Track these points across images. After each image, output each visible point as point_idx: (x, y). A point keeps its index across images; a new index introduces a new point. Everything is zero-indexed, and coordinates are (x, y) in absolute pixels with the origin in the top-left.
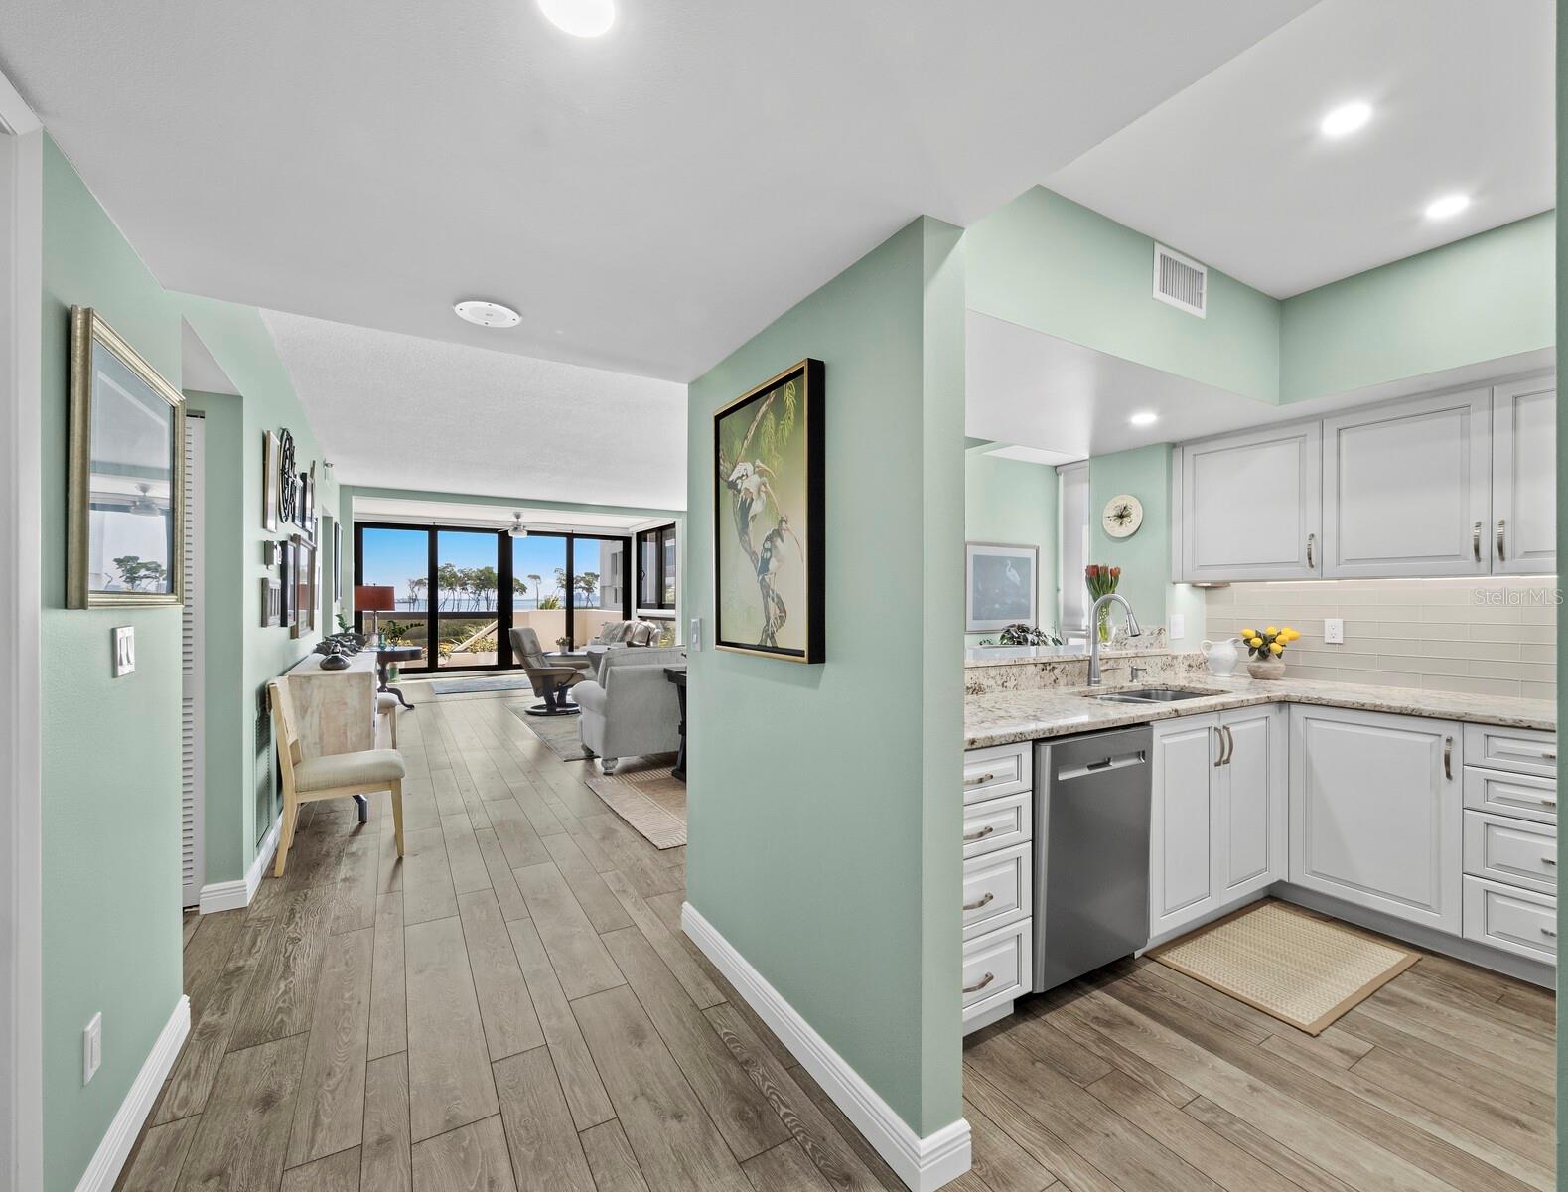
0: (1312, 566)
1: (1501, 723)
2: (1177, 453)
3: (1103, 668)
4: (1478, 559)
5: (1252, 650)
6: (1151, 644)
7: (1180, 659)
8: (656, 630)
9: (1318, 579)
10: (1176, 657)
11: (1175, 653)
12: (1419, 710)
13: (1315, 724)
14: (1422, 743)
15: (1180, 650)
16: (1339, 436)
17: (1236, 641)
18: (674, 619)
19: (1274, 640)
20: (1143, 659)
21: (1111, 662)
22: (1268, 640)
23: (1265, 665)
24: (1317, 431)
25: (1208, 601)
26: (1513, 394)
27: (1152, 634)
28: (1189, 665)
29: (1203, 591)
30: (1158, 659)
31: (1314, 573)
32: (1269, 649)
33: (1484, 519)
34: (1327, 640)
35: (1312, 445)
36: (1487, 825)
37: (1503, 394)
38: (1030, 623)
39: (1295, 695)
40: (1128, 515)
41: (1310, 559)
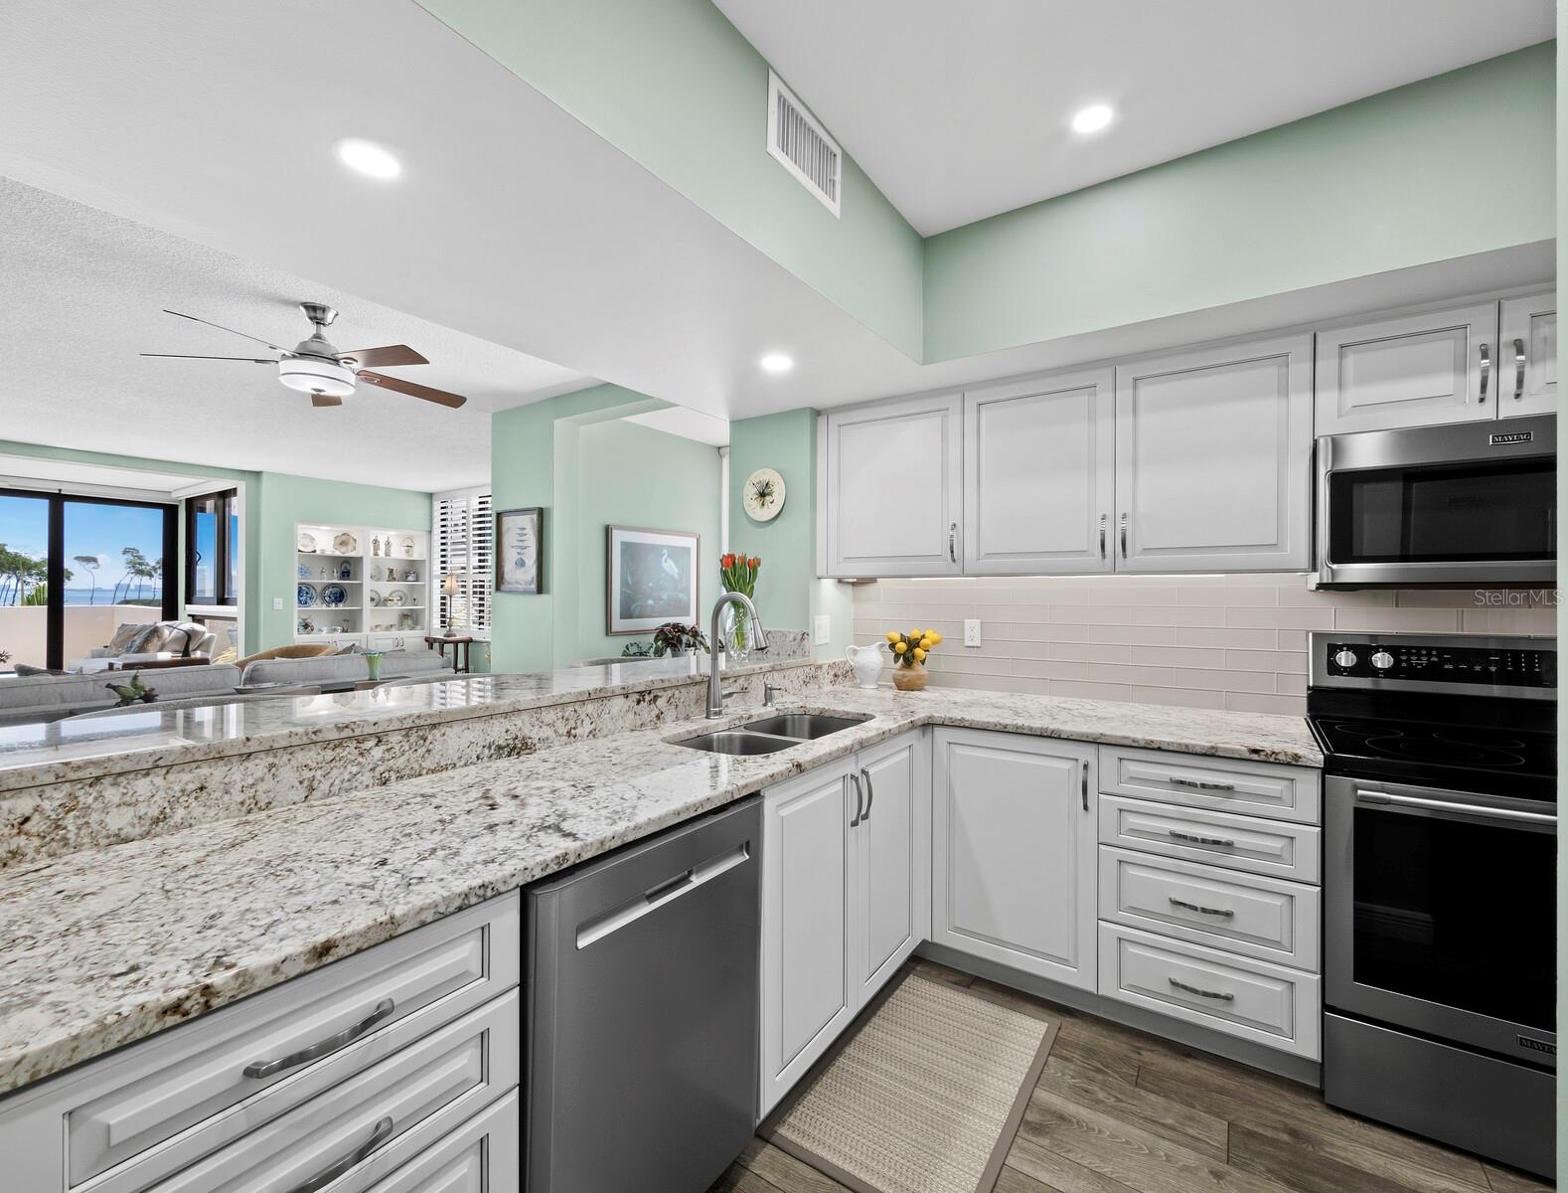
0: (954, 560)
1: (1134, 744)
2: (822, 420)
3: (724, 692)
4: (1104, 556)
5: (897, 657)
6: (794, 652)
7: (825, 668)
8: (207, 635)
9: (958, 576)
10: (820, 667)
11: (819, 663)
12: (1058, 730)
13: (959, 750)
14: (1058, 768)
15: (824, 659)
16: (979, 411)
17: (882, 646)
18: (234, 619)
19: (917, 645)
20: (781, 674)
21: (741, 681)
22: (913, 644)
23: (909, 673)
24: (959, 404)
25: (855, 600)
26: (1134, 376)
27: (795, 640)
28: (835, 676)
29: (851, 587)
30: (799, 672)
31: (956, 568)
32: (913, 656)
33: (1109, 512)
34: (966, 644)
35: (954, 421)
36: (1120, 861)
37: (1125, 375)
38: (688, 622)
39: (940, 714)
40: (770, 494)
41: (952, 552)
